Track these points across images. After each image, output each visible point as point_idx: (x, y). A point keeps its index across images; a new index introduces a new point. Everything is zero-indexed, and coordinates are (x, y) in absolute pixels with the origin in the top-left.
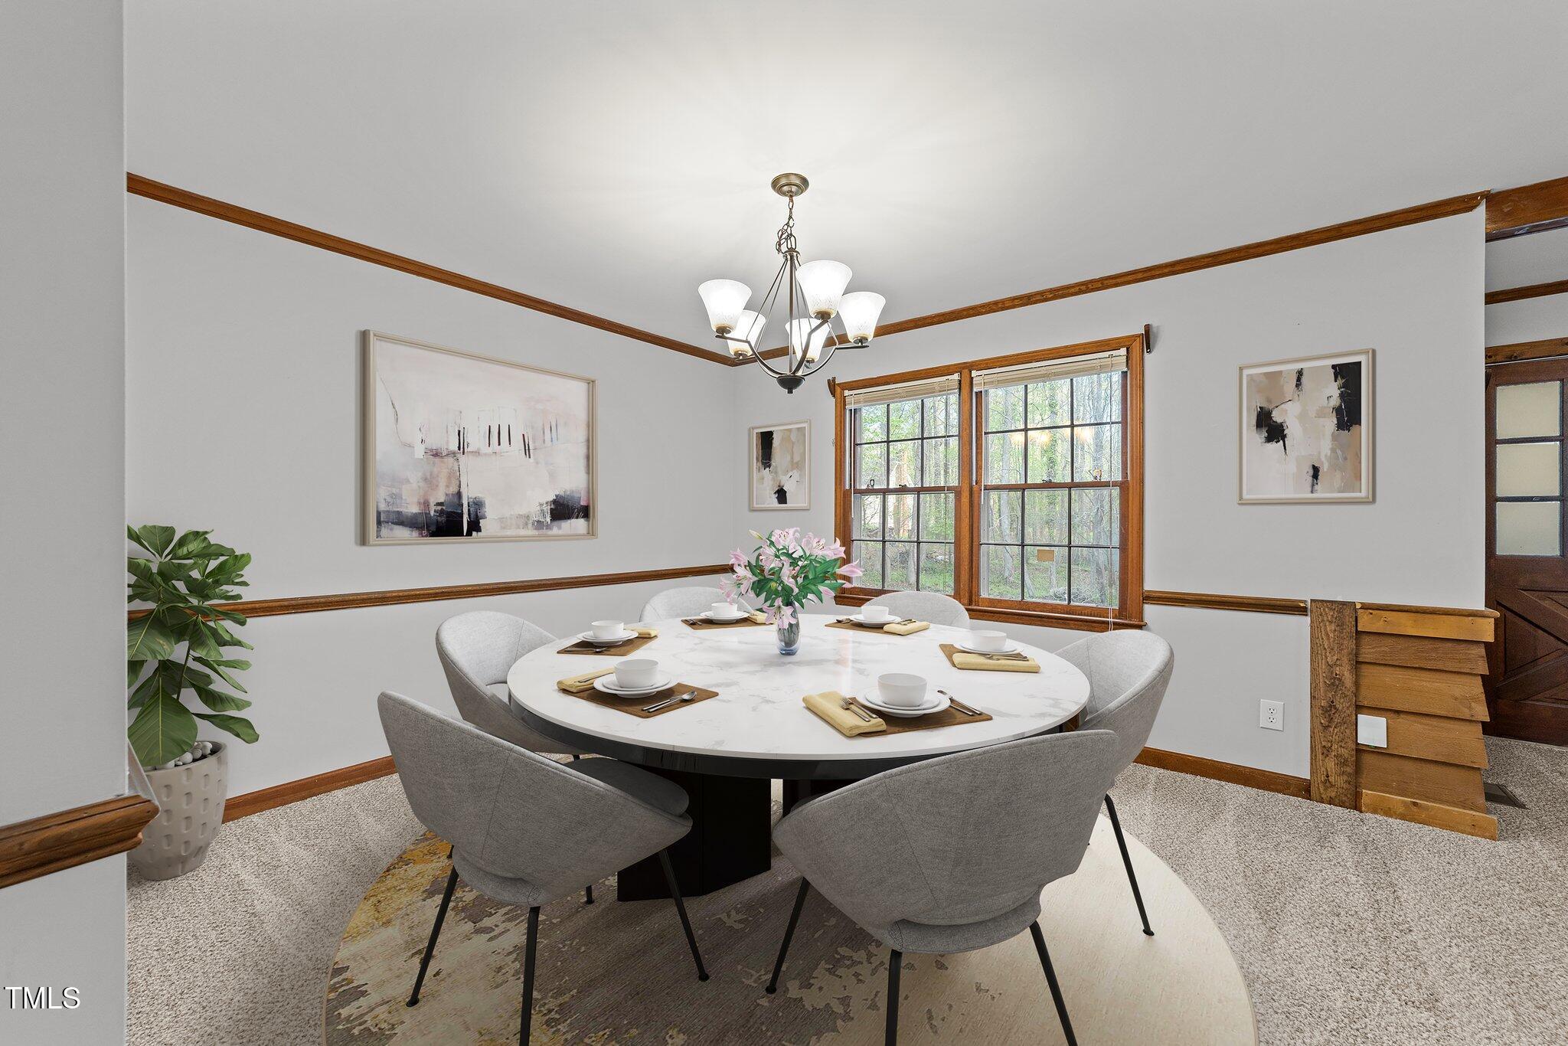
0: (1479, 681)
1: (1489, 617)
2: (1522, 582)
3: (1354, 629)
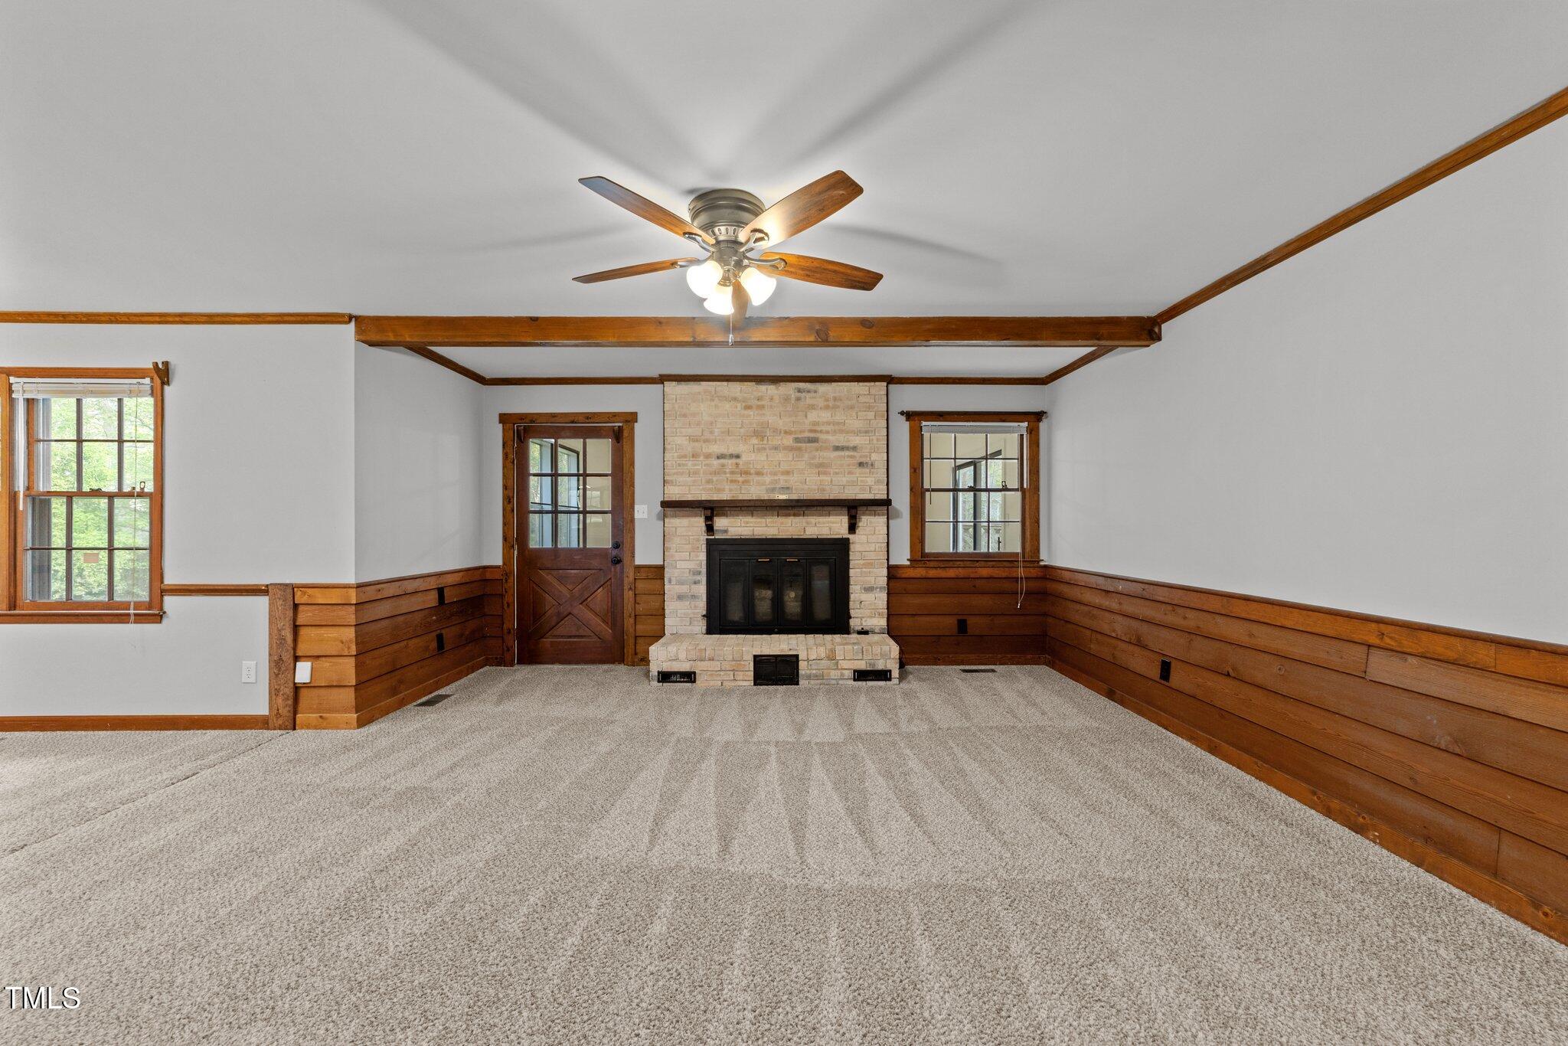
2: (539, 565)
3: (292, 603)
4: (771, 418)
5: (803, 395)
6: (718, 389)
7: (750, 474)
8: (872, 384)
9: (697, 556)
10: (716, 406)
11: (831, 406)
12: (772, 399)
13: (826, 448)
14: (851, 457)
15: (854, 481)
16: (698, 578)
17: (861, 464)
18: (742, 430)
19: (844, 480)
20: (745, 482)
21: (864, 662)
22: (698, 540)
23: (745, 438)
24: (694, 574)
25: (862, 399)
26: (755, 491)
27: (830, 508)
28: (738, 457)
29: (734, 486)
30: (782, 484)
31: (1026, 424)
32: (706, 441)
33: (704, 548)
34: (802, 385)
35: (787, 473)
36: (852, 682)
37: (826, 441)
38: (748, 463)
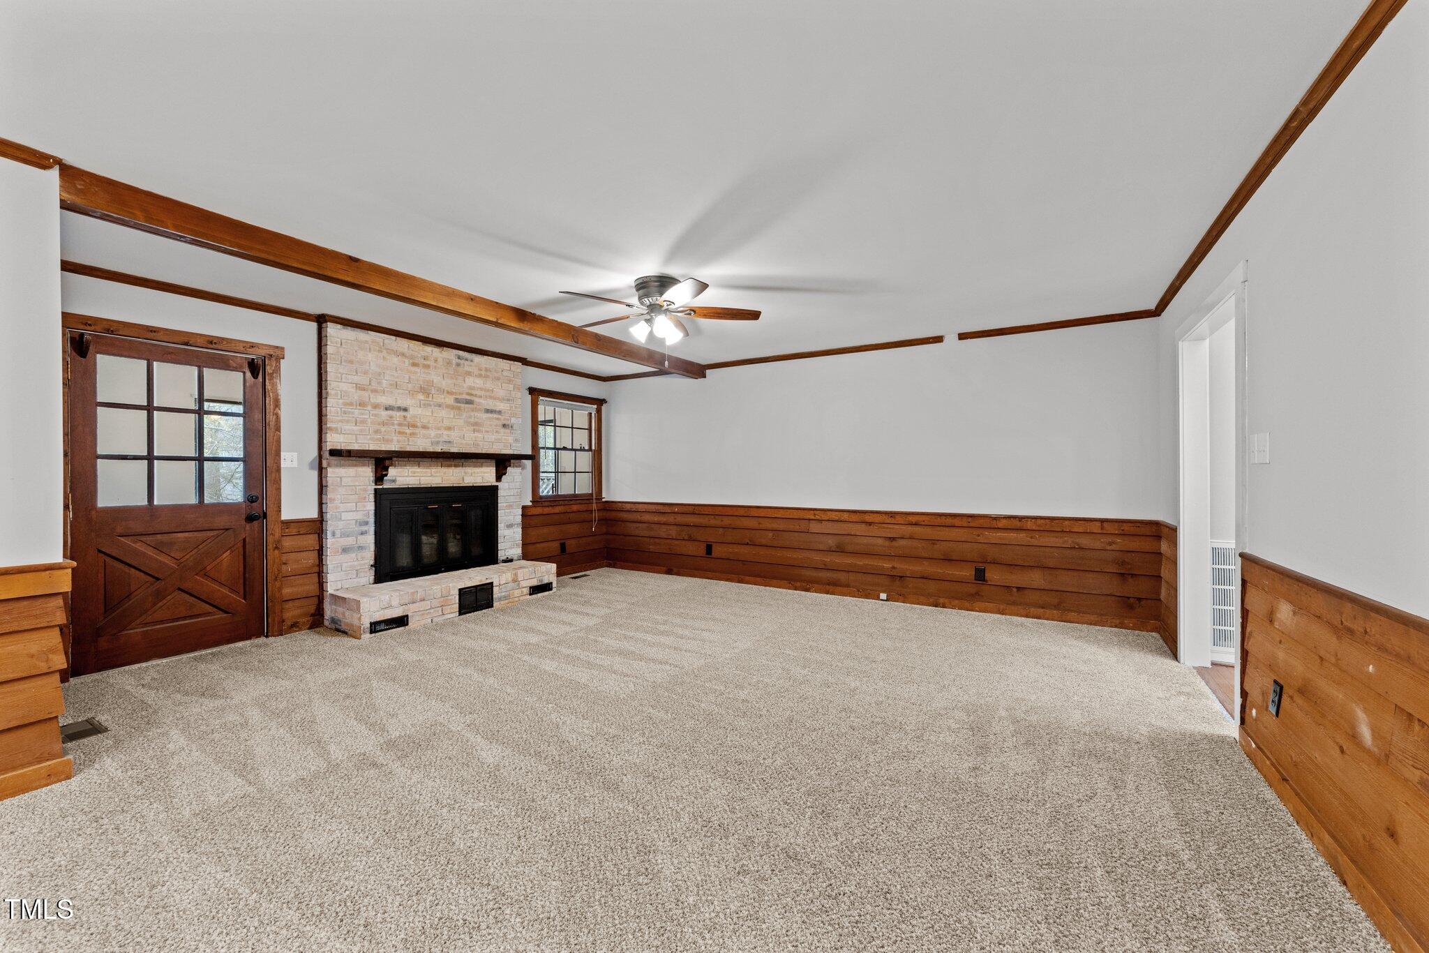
0: (57, 631)
1: (66, 568)
2: (119, 530)
4: (435, 377)
5: (462, 362)
6: (386, 341)
7: (417, 427)
8: (512, 362)
9: (365, 506)
10: (384, 358)
11: (484, 374)
12: (436, 361)
13: (480, 410)
14: (498, 419)
15: (499, 439)
16: (364, 528)
17: (504, 426)
18: (410, 385)
19: (493, 437)
20: (412, 434)
21: (535, 580)
22: (365, 490)
23: (412, 393)
24: (360, 525)
25: (505, 373)
26: (421, 445)
27: (482, 461)
28: (405, 410)
29: (401, 438)
30: (445, 438)
31: (595, 406)
32: (375, 391)
33: (372, 498)
34: (461, 353)
35: (449, 428)
36: (528, 597)
37: (479, 404)
38: (415, 416)
